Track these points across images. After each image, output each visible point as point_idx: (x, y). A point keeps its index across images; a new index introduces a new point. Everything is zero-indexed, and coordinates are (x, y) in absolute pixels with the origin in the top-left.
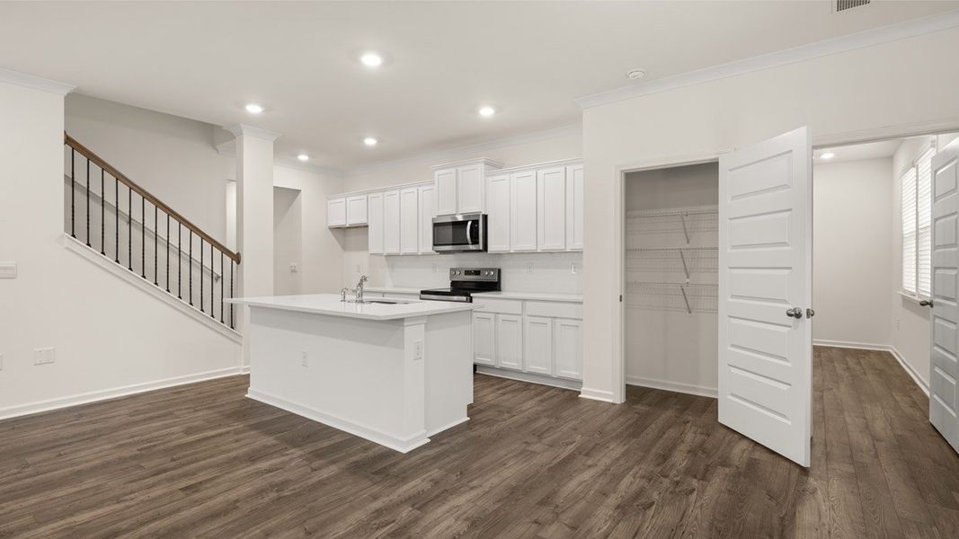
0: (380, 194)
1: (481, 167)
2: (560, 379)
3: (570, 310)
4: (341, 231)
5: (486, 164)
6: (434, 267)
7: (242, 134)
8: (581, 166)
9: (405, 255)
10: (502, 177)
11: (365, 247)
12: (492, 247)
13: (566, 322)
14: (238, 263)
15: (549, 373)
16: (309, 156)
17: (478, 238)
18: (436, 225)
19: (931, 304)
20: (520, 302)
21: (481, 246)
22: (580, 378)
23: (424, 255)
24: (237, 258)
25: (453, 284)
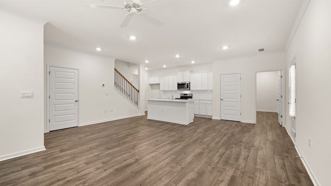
0: (163, 77)
1: (189, 72)
2: (208, 116)
3: (210, 102)
4: (152, 85)
5: (190, 71)
6: (176, 93)
7: (140, 65)
8: (212, 73)
9: (170, 91)
10: (194, 74)
11: (159, 89)
12: (191, 89)
13: (209, 104)
14: (139, 92)
15: (205, 115)
16: (148, 68)
17: (188, 87)
18: (178, 84)
19: (278, 100)
20: (199, 101)
21: (189, 89)
22: (212, 115)
23: (175, 91)
24: (138, 91)
25: (181, 97)
